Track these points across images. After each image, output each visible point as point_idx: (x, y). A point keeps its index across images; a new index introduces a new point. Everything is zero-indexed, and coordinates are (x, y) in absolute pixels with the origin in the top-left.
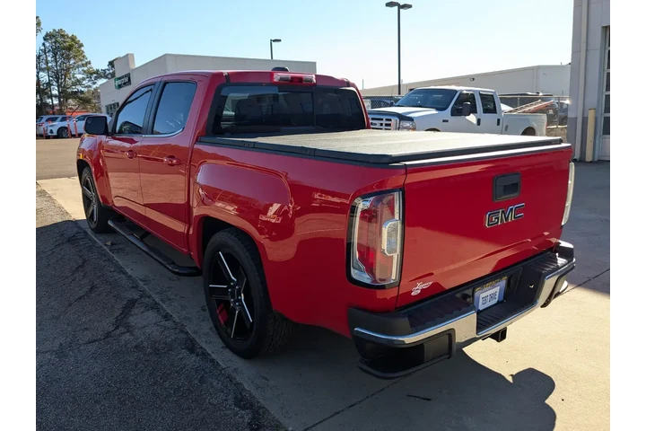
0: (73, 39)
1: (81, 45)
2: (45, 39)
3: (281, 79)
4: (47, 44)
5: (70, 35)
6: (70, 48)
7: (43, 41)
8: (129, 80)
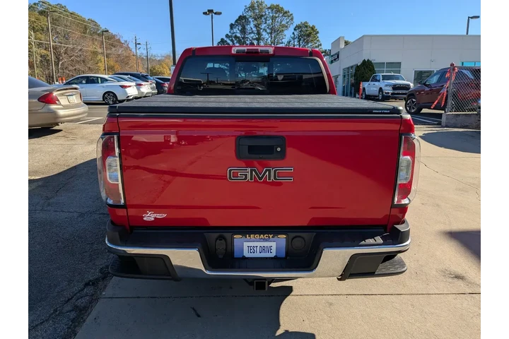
0: (313, 28)
1: (318, 33)
2: (295, 30)
3: (238, 51)
4: (296, 33)
5: (311, 26)
6: (309, 35)
7: (293, 31)
8: (338, 57)
